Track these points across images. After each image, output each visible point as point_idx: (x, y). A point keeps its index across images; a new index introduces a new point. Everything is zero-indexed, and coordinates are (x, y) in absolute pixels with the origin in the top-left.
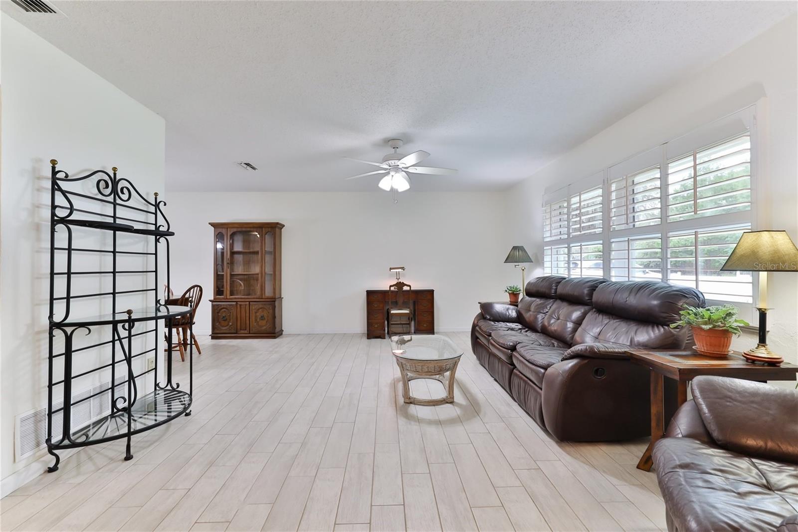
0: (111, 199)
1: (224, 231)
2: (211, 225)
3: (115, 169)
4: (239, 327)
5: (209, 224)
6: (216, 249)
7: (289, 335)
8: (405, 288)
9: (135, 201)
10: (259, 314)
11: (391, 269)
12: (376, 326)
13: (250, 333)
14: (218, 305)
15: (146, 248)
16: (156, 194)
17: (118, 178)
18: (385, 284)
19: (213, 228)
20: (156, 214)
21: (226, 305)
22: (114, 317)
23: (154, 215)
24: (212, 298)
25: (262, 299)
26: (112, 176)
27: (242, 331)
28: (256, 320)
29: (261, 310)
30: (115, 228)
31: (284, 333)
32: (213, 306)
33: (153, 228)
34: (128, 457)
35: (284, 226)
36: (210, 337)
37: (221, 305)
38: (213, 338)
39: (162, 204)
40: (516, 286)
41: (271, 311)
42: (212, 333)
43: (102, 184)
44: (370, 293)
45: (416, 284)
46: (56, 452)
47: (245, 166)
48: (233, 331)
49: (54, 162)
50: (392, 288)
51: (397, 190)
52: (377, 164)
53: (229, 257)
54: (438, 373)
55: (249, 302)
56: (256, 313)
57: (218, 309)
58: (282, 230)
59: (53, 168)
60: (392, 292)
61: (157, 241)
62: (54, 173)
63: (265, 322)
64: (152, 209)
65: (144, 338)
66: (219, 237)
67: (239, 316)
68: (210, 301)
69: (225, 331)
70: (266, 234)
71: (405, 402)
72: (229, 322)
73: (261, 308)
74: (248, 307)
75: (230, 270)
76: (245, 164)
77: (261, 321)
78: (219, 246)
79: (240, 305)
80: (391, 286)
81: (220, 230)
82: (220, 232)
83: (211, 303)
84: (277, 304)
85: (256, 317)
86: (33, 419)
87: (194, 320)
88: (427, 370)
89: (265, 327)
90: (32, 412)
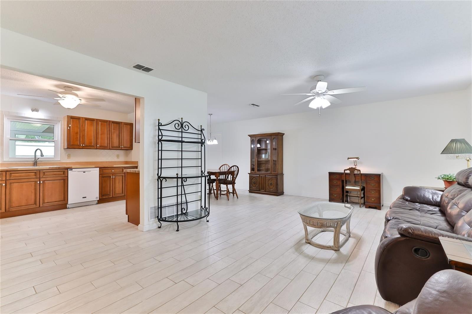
0: (180, 130)
1: (254, 139)
2: (249, 136)
3: (182, 118)
4: (260, 188)
5: (248, 135)
6: (251, 148)
7: (287, 195)
8: (356, 172)
9: (191, 130)
10: (270, 182)
11: (348, 158)
12: (335, 196)
13: (265, 192)
14: (251, 176)
15: (198, 149)
16: (201, 126)
17: (183, 121)
18: (340, 168)
19: (250, 138)
20: (201, 134)
21: (255, 176)
22: (182, 176)
23: (200, 135)
24: (250, 172)
25: (271, 174)
26: (181, 122)
27: (262, 190)
28: (268, 185)
29: (271, 180)
30: (182, 142)
31: (284, 194)
32: (250, 176)
33: (200, 141)
34: (178, 230)
35: (284, 134)
36: (249, 191)
37: (253, 176)
38: (250, 192)
39: (203, 130)
40: (452, 174)
41: (275, 181)
42: (250, 190)
43: (177, 125)
44: (331, 174)
45: (364, 170)
46: (161, 222)
47: (252, 105)
48: (258, 190)
49: (159, 120)
50: (346, 172)
51: (321, 108)
52: (305, 94)
53: (256, 152)
54: (319, 227)
55: (265, 175)
56: (268, 181)
57: (252, 178)
58: (284, 136)
59: (159, 122)
60: (346, 174)
61: (202, 146)
62: (159, 123)
63: (272, 186)
64: (200, 132)
65: (197, 186)
66: (252, 142)
67: (260, 182)
68: (249, 173)
69: (255, 189)
70: (273, 139)
71: (306, 242)
72: (256, 185)
73: (271, 179)
74: (264, 178)
75: (257, 158)
76: (252, 104)
77: (271, 186)
78: (252, 146)
79: (261, 176)
80: (345, 170)
81: (253, 138)
82: (253, 139)
83: (249, 174)
84: (279, 177)
85: (268, 183)
86: (154, 208)
87: (235, 182)
88: (312, 224)
89: (272, 190)
90: (154, 206)
